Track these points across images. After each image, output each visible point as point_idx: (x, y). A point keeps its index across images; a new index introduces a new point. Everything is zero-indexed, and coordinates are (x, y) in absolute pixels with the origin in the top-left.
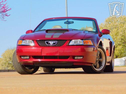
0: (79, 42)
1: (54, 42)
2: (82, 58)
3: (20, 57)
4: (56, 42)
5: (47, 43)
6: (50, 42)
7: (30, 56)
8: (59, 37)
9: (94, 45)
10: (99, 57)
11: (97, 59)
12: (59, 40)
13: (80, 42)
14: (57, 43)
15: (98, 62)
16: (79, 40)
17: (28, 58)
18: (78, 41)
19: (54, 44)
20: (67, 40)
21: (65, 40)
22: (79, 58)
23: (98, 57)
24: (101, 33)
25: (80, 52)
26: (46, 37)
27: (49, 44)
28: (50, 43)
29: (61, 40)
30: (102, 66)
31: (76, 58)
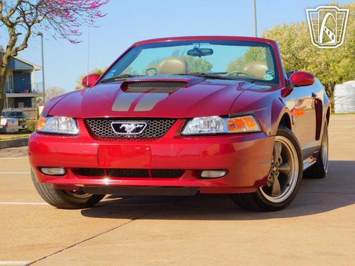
0: (214, 124)
1: (138, 126)
2: (223, 174)
3: (39, 169)
4: (144, 125)
5: (117, 127)
6: (127, 126)
7: (66, 169)
8: (153, 109)
9: (262, 131)
10: (279, 160)
11: (275, 169)
12: (152, 119)
13: (218, 123)
14: (147, 128)
15: (276, 177)
16: (215, 117)
17: (62, 171)
18: (212, 121)
19: (137, 130)
20: (176, 119)
21: (171, 119)
22: (215, 174)
23: (277, 160)
24: (287, 83)
25: (217, 154)
26: (115, 108)
27: (123, 130)
28: (124, 128)
29: (158, 119)
30: (288, 185)
31: (204, 174)
